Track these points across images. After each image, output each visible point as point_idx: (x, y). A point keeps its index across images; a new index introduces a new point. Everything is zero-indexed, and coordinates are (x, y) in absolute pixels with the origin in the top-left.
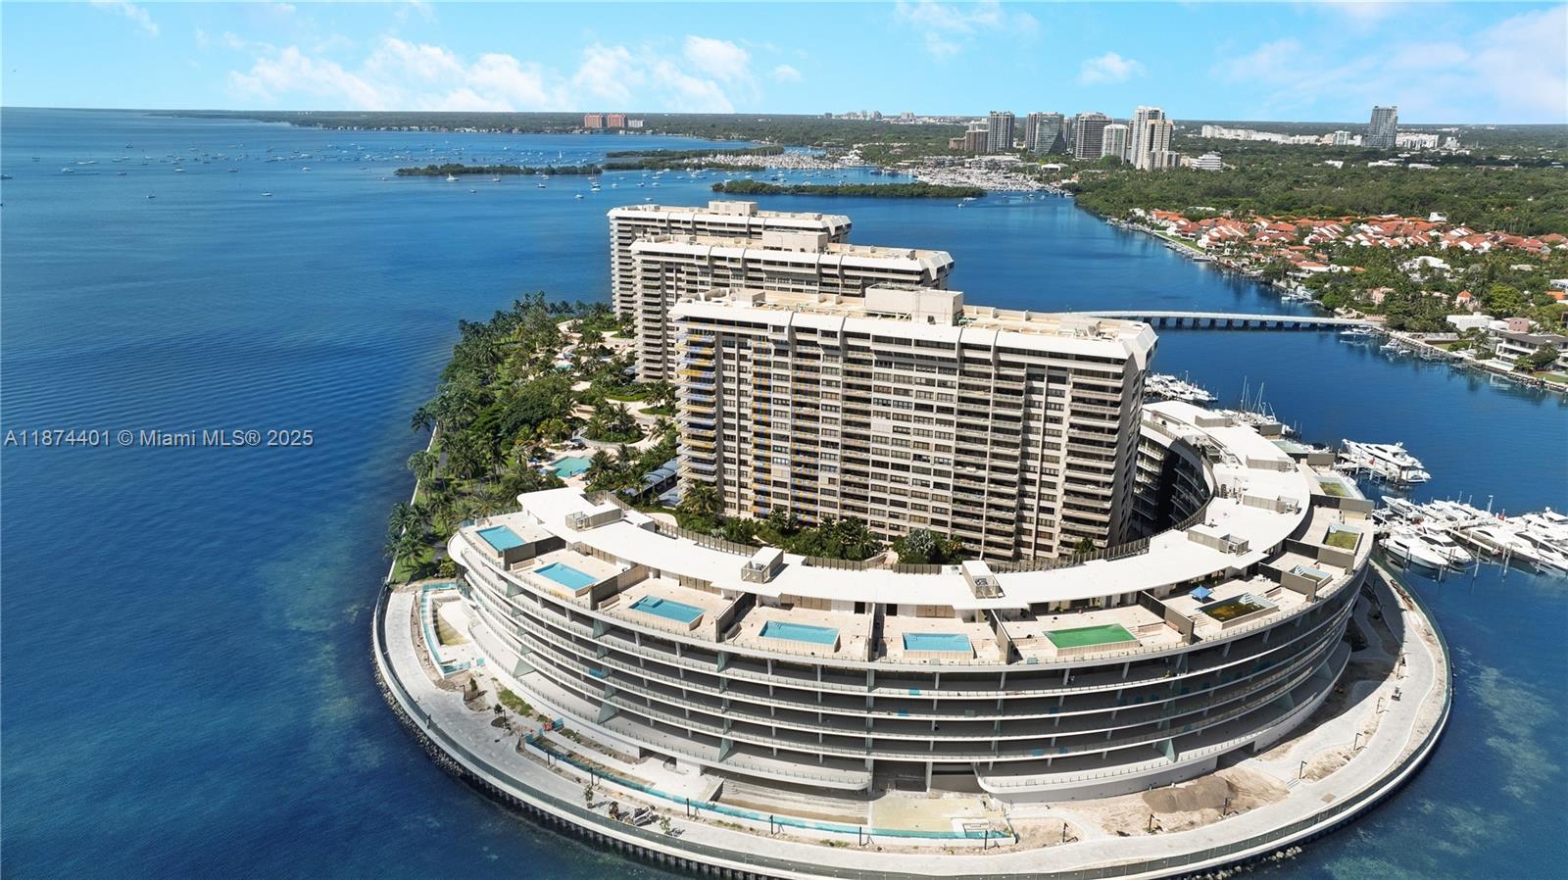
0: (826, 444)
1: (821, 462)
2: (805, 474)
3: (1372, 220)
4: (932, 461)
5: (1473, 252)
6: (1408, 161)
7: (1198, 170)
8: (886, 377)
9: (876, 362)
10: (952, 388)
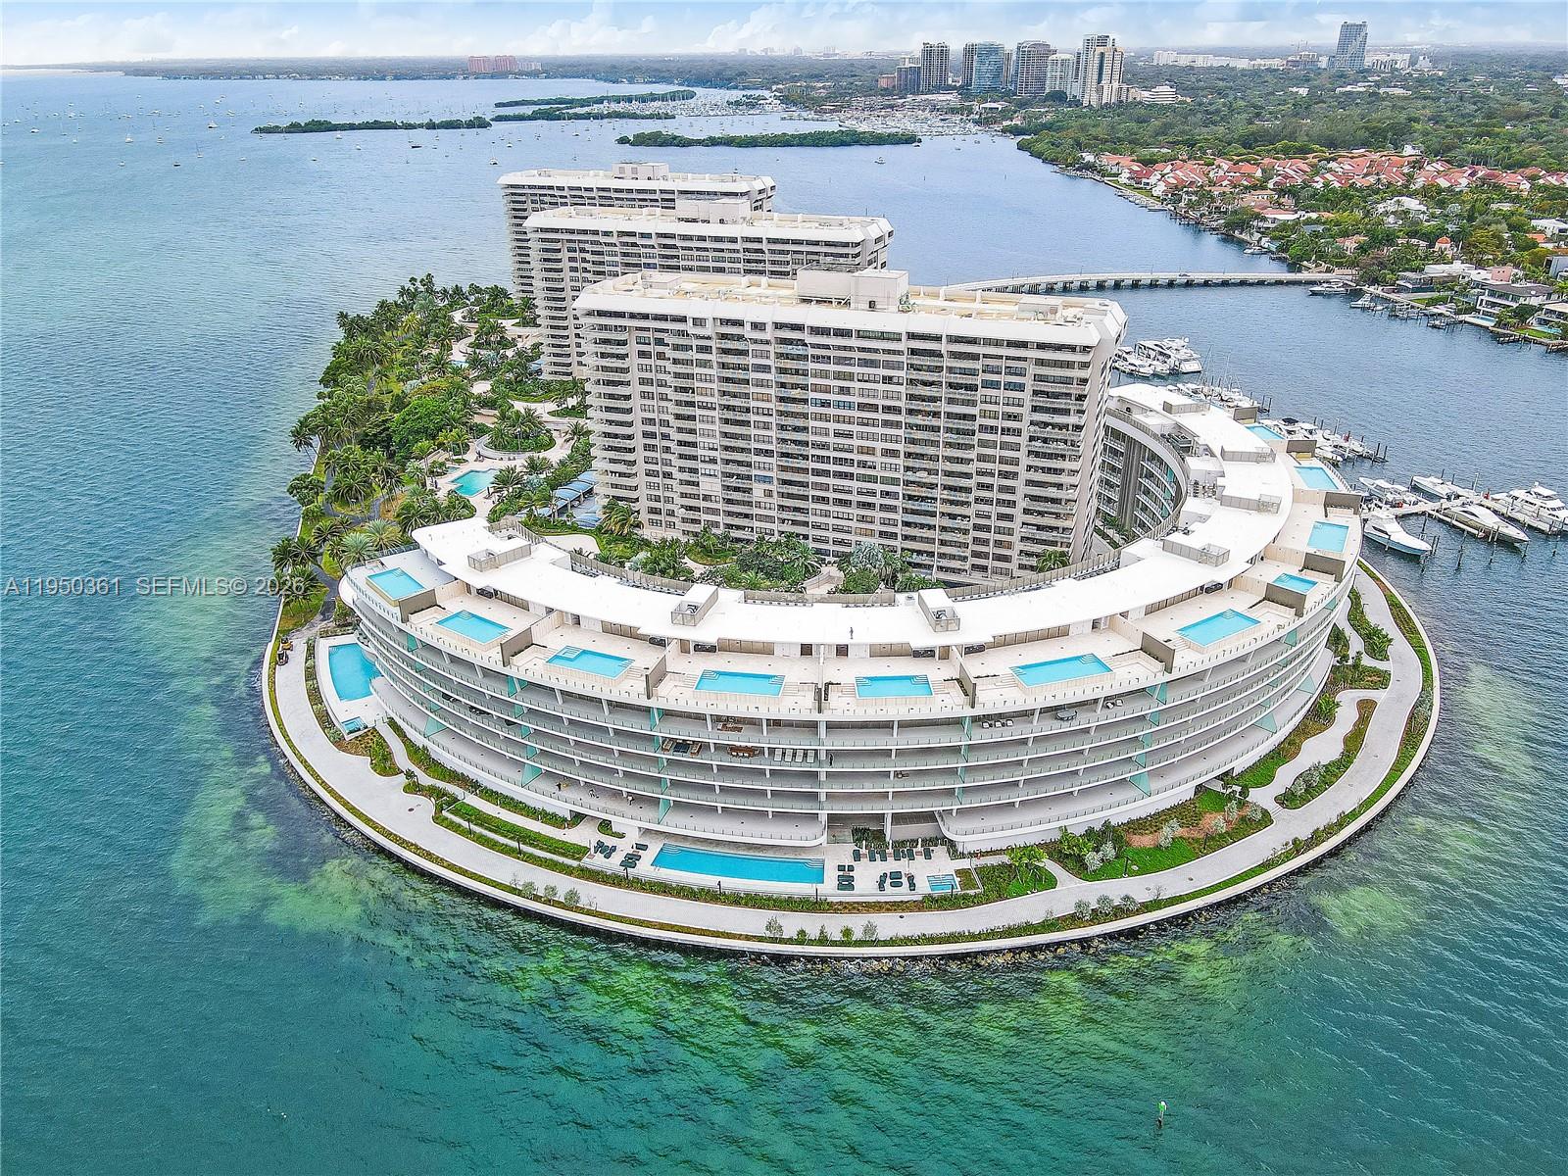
0: (759, 452)
1: (754, 472)
2: (738, 487)
3: (1340, 156)
4: (878, 467)
5: (1450, 190)
6: (1378, 85)
7: (1151, 106)
8: (825, 374)
9: (813, 356)
10: (898, 384)
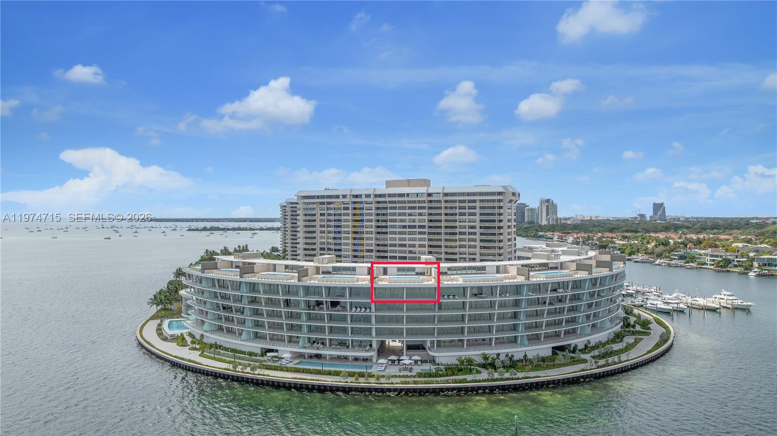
8: (395, 214)
9: (390, 207)
10: (425, 216)
